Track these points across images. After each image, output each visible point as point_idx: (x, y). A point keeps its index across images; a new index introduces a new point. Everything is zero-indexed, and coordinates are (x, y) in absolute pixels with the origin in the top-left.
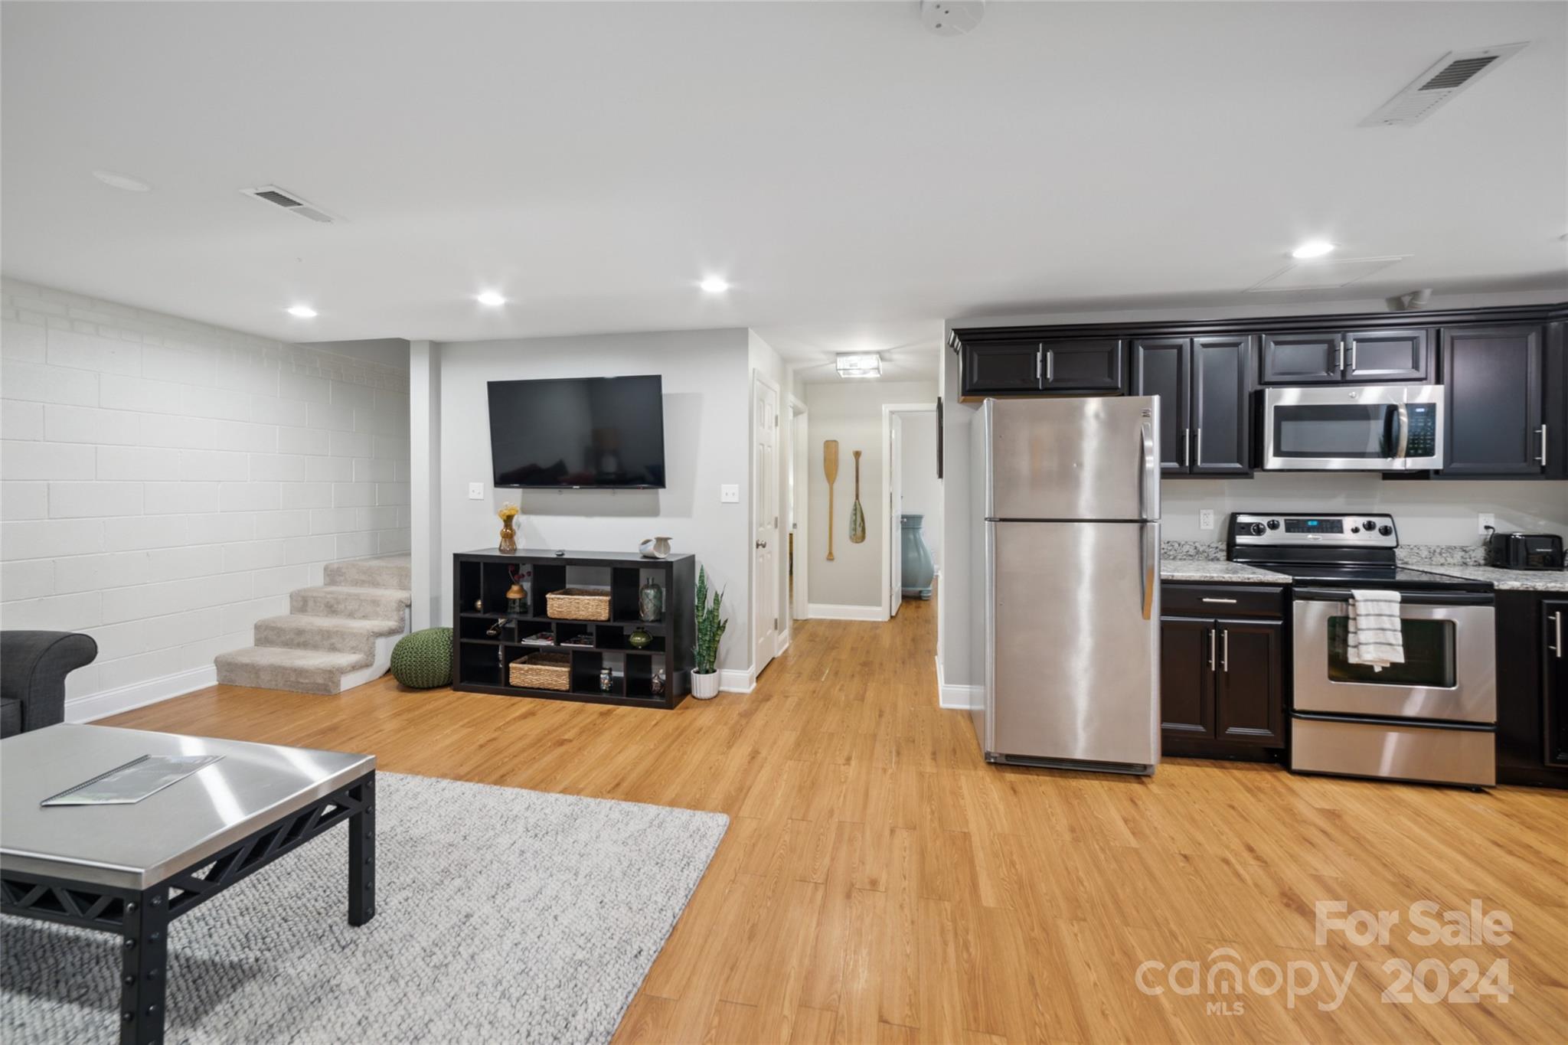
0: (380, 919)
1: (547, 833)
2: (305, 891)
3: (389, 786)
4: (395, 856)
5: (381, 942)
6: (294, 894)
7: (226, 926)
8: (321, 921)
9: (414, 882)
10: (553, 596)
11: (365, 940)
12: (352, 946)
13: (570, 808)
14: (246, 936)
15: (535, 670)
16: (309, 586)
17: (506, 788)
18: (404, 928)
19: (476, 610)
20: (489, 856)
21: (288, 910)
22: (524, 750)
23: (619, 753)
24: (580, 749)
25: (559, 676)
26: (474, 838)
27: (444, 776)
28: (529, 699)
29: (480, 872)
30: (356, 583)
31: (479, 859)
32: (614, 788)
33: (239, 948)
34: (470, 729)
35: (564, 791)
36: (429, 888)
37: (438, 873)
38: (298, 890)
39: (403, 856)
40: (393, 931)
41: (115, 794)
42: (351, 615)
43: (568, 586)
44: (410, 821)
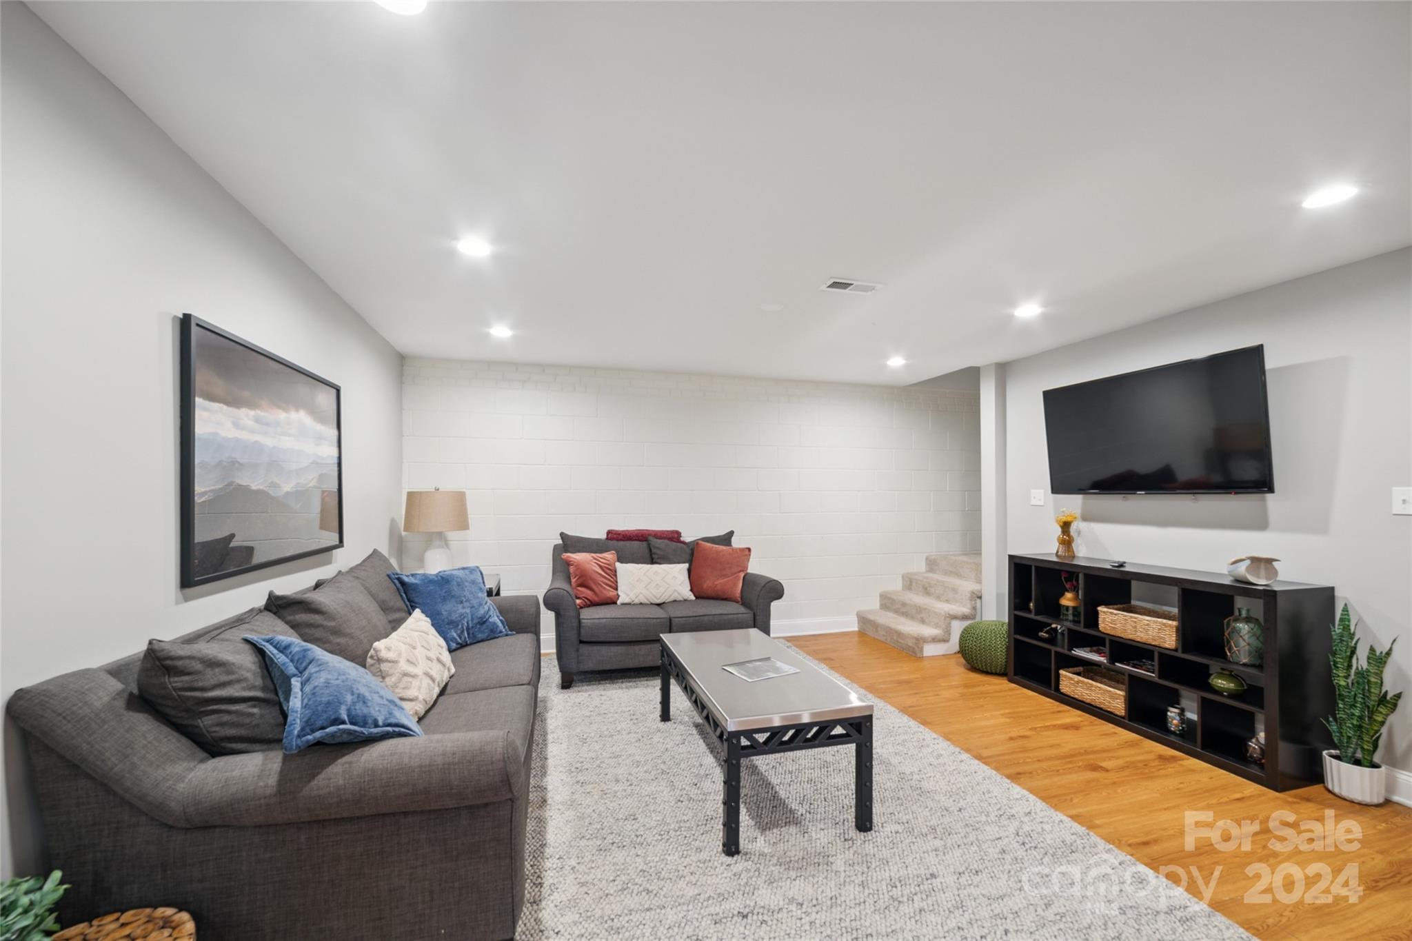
0: (874, 836)
1: (1035, 848)
2: (843, 787)
3: (924, 739)
4: (903, 795)
5: (867, 852)
6: (836, 785)
7: (798, 784)
8: (842, 814)
9: (907, 823)
10: (1105, 610)
11: (859, 844)
12: (850, 842)
13: (1072, 837)
14: (804, 796)
15: (1086, 684)
16: (915, 571)
17: (1015, 786)
18: (886, 853)
19: (1029, 611)
20: (972, 838)
21: (829, 794)
22: (1050, 759)
23: (1165, 809)
24: (1114, 783)
25: (1113, 697)
26: (967, 814)
27: (968, 751)
28: (1079, 712)
29: (959, 846)
30: (946, 573)
31: (962, 834)
32: (1139, 844)
33: (798, 802)
34: (1008, 720)
35: (1074, 818)
36: (916, 834)
37: (927, 826)
38: (840, 784)
39: (909, 798)
40: (878, 850)
41: (745, 674)
42: (938, 598)
43: (1133, 602)
44: (926, 774)
